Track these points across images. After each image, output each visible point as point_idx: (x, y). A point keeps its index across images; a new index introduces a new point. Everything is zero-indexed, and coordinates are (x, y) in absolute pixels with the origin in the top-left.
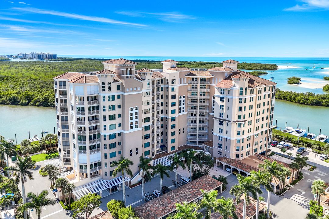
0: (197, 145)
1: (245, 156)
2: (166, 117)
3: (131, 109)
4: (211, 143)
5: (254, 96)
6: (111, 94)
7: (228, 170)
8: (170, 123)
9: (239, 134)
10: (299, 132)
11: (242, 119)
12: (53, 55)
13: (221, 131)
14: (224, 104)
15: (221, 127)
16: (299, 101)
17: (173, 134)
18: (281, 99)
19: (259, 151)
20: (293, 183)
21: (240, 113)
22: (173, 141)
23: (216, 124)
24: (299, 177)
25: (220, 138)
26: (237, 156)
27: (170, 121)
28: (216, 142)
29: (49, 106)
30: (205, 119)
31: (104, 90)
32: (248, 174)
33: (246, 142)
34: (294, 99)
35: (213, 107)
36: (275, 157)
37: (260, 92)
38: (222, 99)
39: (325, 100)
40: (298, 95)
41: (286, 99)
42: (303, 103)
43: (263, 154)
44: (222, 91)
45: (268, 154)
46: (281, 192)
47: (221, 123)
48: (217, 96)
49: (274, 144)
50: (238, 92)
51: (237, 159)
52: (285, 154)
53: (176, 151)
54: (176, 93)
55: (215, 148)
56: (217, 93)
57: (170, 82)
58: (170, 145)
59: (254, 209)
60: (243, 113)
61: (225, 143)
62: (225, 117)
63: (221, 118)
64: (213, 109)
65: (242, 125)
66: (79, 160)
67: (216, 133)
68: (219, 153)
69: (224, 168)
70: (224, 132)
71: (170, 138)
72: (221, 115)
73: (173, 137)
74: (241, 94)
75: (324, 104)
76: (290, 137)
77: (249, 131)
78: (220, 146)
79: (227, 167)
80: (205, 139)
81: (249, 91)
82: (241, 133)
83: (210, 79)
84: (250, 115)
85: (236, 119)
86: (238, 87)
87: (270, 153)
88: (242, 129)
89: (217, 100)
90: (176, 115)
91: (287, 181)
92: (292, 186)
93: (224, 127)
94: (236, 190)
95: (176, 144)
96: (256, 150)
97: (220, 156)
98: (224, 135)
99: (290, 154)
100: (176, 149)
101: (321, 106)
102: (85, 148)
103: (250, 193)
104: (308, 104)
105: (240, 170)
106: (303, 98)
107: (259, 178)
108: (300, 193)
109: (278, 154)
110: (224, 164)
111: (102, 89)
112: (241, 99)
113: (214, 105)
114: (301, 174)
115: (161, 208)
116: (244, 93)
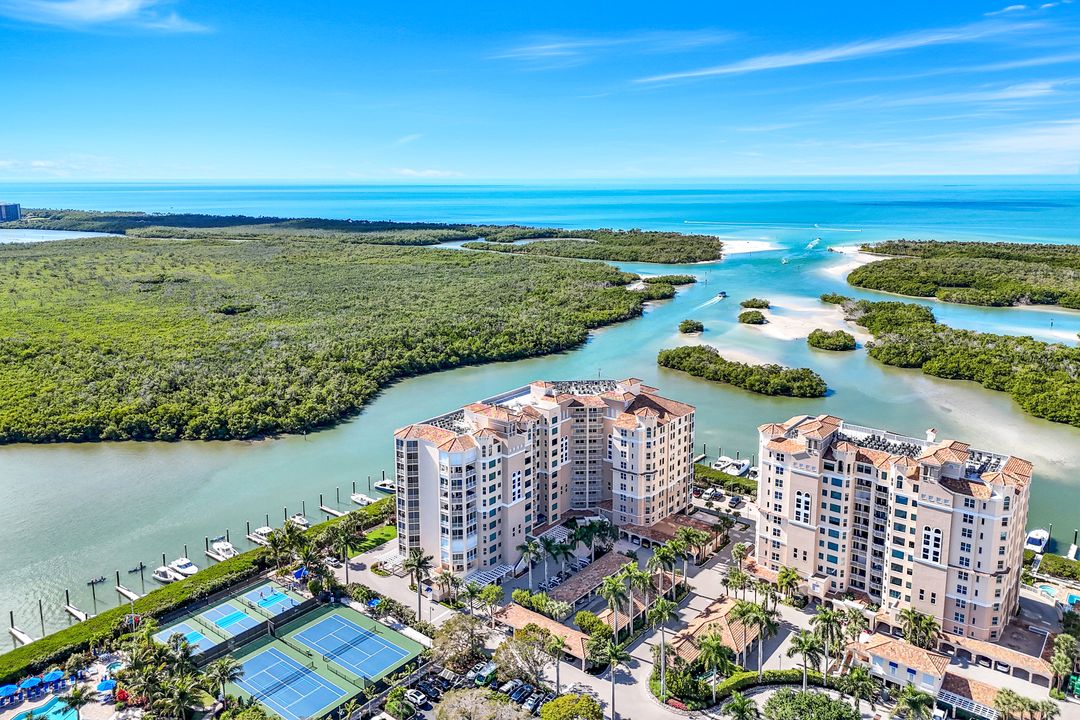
0: (587, 508)
1: (657, 520)
2: (544, 472)
3: (514, 475)
4: (608, 504)
5: (665, 435)
6: (491, 459)
7: (636, 541)
8: (551, 481)
9: (648, 491)
10: (738, 467)
11: (652, 470)
12: (6, 206)
13: (623, 487)
14: (626, 449)
15: (623, 482)
16: (752, 386)
17: (555, 496)
18: (719, 380)
19: (677, 510)
20: (717, 550)
21: (648, 462)
22: (555, 507)
23: (616, 477)
24: (726, 541)
25: (623, 497)
26: (647, 520)
27: (550, 477)
28: (617, 503)
29: (231, 438)
30: (598, 468)
31: (484, 456)
32: (662, 544)
33: (658, 500)
34: (744, 381)
35: (609, 449)
36: (698, 516)
37: (673, 427)
38: (624, 443)
39: (798, 384)
40: (751, 372)
41: (728, 381)
42: (759, 391)
43: (682, 512)
44: (624, 433)
45: (688, 512)
46: (703, 562)
47: (623, 476)
48: (617, 439)
49: (698, 494)
50: (645, 434)
51: (648, 525)
52: (712, 509)
53: (559, 522)
54: (558, 436)
55: (616, 510)
56: (616, 434)
57: (550, 422)
58: (551, 513)
59: (670, 583)
60: (652, 461)
61: (629, 504)
62: (629, 469)
63: (623, 469)
64: (610, 453)
65: (652, 478)
66: (451, 547)
67: (616, 490)
68: (623, 518)
69: (630, 539)
70: (628, 488)
71: (551, 502)
72: (624, 465)
73: (555, 501)
74: (649, 436)
75: (795, 391)
76: (722, 478)
77: (661, 483)
78: (623, 508)
79: (634, 537)
80: (598, 498)
81: (658, 430)
82: (651, 488)
83: (603, 410)
84: (662, 462)
85: (644, 470)
86: (644, 428)
87: (691, 510)
88: (652, 483)
89: (617, 444)
90: (558, 468)
91: (709, 549)
92: (715, 554)
93: (628, 482)
94: (651, 564)
95: (558, 511)
96: (671, 509)
97: (625, 523)
98: (628, 494)
99: (718, 509)
100: (559, 518)
101: (790, 395)
102: (461, 532)
103: (666, 564)
104: (767, 393)
105: (652, 541)
106: (757, 381)
107: (674, 549)
108: (723, 561)
109: (702, 510)
110: (630, 534)
111: (482, 454)
112: (649, 443)
113: (610, 447)
114: (727, 537)
115: (572, 592)
116: (652, 434)
